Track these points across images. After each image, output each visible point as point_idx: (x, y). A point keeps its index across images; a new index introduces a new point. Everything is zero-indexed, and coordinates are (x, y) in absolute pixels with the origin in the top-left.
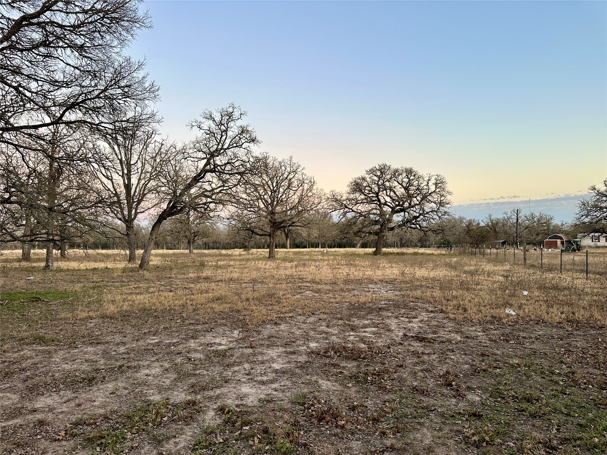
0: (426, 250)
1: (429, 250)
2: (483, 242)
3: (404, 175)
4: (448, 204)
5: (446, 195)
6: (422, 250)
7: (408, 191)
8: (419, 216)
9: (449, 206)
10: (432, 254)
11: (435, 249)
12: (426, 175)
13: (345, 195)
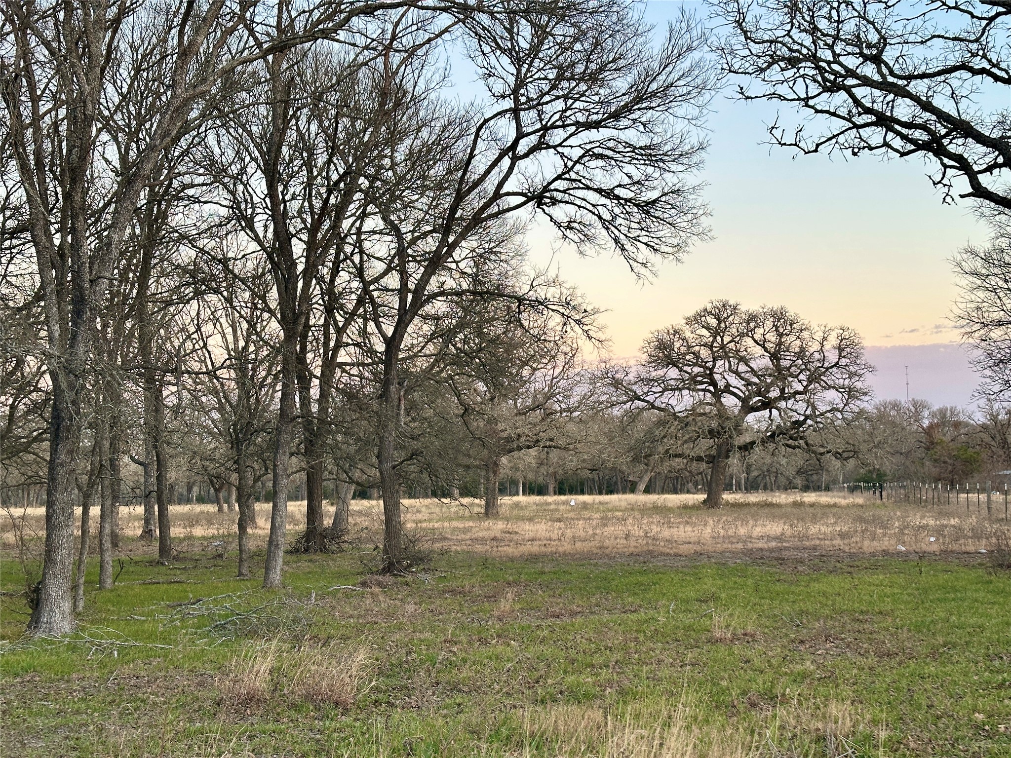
0: (820, 496)
1: (826, 496)
2: (967, 474)
3: (769, 324)
4: (865, 394)
5: (862, 372)
6: (810, 497)
7: (778, 359)
8: (805, 420)
9: (867, 398)
10: (835, 505)
11: (841, 494)
12: (817, 328)
13: (633, 369)
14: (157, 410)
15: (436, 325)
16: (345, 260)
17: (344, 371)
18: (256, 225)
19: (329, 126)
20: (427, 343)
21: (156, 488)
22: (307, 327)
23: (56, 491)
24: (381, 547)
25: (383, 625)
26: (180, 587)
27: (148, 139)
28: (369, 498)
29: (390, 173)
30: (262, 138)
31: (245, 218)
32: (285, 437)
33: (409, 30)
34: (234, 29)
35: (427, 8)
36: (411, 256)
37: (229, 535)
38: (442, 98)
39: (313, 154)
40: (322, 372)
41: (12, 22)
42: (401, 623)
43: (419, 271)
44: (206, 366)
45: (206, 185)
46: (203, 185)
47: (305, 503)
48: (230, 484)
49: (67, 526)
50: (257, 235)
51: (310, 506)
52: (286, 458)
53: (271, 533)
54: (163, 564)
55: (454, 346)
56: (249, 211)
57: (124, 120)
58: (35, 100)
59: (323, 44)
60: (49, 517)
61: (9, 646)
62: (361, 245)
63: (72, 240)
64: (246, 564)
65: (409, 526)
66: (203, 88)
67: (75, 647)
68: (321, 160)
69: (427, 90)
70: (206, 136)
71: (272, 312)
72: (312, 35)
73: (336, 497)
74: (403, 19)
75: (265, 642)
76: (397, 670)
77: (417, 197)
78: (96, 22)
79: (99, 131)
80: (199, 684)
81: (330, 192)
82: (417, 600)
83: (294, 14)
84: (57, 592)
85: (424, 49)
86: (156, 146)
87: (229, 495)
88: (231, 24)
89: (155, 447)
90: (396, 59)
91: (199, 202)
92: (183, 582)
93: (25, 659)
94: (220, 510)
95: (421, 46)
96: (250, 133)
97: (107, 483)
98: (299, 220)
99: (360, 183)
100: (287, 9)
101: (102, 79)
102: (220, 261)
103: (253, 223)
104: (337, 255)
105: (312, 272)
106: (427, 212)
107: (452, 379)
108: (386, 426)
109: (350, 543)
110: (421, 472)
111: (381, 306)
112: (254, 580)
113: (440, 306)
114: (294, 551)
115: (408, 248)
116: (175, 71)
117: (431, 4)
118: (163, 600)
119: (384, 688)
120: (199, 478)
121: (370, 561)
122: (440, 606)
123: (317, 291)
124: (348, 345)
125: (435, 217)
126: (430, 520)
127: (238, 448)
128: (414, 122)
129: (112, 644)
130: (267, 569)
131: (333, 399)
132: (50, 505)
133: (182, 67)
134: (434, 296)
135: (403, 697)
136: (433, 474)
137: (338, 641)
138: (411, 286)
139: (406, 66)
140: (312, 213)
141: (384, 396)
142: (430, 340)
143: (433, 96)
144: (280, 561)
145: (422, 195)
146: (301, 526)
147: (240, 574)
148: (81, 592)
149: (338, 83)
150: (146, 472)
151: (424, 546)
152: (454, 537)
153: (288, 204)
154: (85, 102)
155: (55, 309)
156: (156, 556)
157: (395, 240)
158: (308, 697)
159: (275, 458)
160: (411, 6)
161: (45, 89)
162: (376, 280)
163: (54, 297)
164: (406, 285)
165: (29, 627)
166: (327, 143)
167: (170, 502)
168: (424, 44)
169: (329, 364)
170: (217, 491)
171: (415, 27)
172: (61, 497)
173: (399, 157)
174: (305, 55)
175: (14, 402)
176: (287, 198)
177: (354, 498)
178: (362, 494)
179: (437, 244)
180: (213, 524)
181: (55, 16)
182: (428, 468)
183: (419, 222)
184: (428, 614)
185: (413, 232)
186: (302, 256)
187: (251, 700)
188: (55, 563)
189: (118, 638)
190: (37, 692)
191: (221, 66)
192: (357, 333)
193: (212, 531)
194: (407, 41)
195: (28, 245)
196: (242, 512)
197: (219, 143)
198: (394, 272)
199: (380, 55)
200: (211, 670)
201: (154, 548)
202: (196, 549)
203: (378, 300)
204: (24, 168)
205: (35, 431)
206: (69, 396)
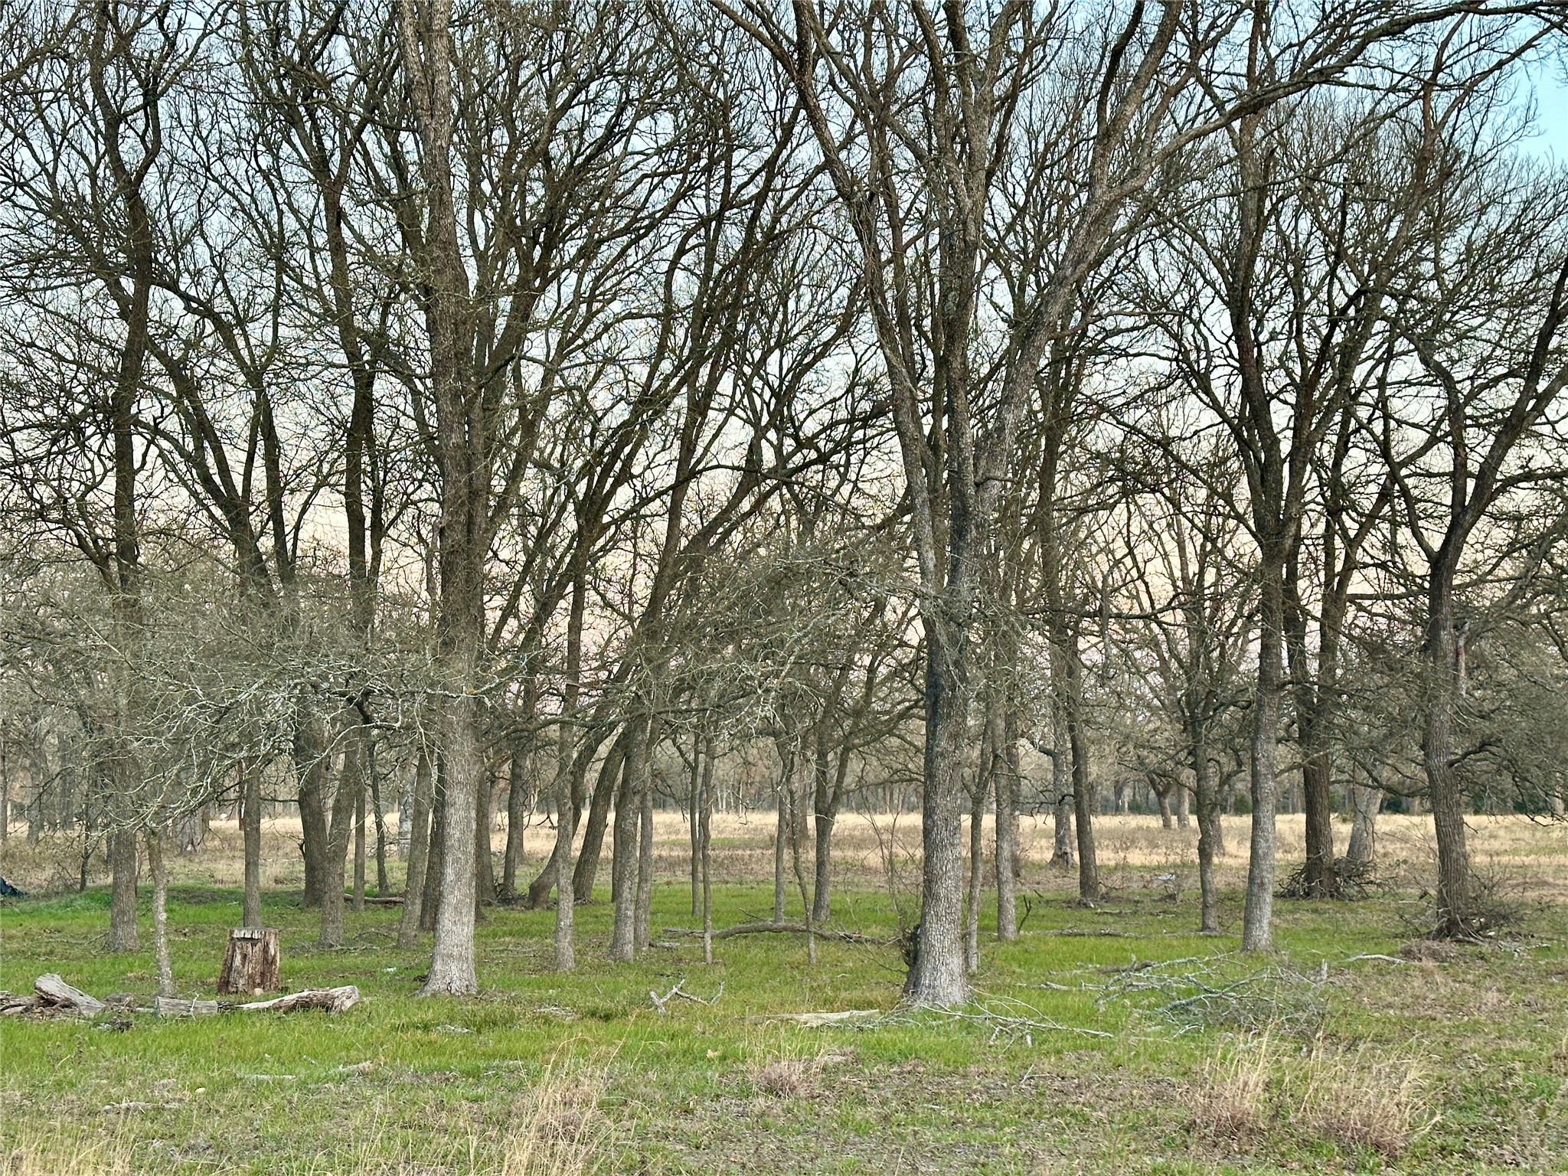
14: (1071, 673)
15: (1517, 529)
16: (1357, 431)
17: (1360, 608)
18: (1214, 384)
19: (1330, 220)
20: (1502, 558)
21: (1072, 790)
22: (1298, 539)
23: (936, 794)
24: (1433, 892)
25: (1446, 1022)
26: (1116, 943)
27: (1051, 268)
28: (1406, 811)
29: (1433, 286)
30: (1222, 250)
31: (1196, 374)
32: (1268, 714)
33: (1466, 52)
34: (1181, 86)
35: (1495, 11)
36: (1471, 417)
37: (1184, 865)
38: (1522, 156)
39: (1304, 266)
40: (1324, 610)
41: (865, 119)
42: (1476, 1022)
43: (1486, 443)
44: (1140, 604)
45: (1138, 328)
46: (1133, 329)
47: (1302, 817)
48: (1181, 785)
49: (952, 845)
50: (1214, 400)
51: (1310, 823)
52: (1271, 747)
53: (1252, 864)
54: (1086, 906)
55: (1550, 562)
56: (1203, 363)
57: (1018, 243)
58: (896, 226)
59: (1320, 92)
60: (927, 832)
61: (879, 1018)
62: (1385, 406)
63: (950, 424)
64: (1213, 912)
65: (1477, 860)
66: (1134, 183)
67: (970, 1025)
68: (1317, 272)
69: (1496, 145)
70: (1137, 255)
71: (1240, 519)
72: (1303, 81)
73: (1353, 810)
74: (1455, 36)
75: (1253, 1038)
76: (1476, 1099)
77: (1480, 320)
78: (978, 103)
79: (985, 264)
80: (1157, 1096)
81: (1333, 324)
82: (1502, 984)
83: (1274, 51)
84: (942, 942)
85: (1491, 80)
86: (1065, 278)
87: (1180, 803)
88: (1177, 79)
89: (1071, 729)
90: (1441, 102)
91: (1127, 355)
92: (1118, 935)
93: (904, 1040)
94: (1167, 824)
95: (1485, 75)
96: (1203, 242)
97: (1003, 782)
98: (1283, 373)
99: (1382, 306)
100: (1264, 46)
101: (987, 186)
102: (1159, 443)
103: (1208, 380)
104: (1345, 423)
105: (1306, 453)
106: (1497, 344)
107: (1549, 618)
108: (1436, 697)
109: (1379, 885)
110: (1499, 772)
111: (1420, 501)
112: (1227, 937)
113: (1523, 498)
114: (1287, 894)
115: (1466, 404)
116: (1093, 162)
117: (1503, 5)
118: (1091, 961)
119: (1455, 1127)
120: (1132, 775)
121: (1415, 916)
122: (1544, 997)
123: (1314, 481)
124: (1366, 566)
125: (1513, 352)
126: (1515, 852)
127: (1194, 731)
128: (1473, 199)
129: (1023, 1024)
130: (1248, 922)
131: (1344, 655)
132: (928, 815)
133: (1103, 156)
134: (1512, 481)
135: (1488, 1144)
136: (1520, 777)
137: (1369, 1045)
138: (1473, 467)
139: (1460, 110)
140: (1303, 359)
141: (1430, 646)
142: (1508, 554)
143: (1506, 154)
144: (1267, 910)
145: (1489, 316)
146: (1296, 854)
147: (1205, 927)
148: (974, 943)
149: (1346, 150)
150: (1056, 765)
151: (1509, 895)
152: (1560, 882)
153: (1264, 348)
154: (965, 223)
155: (928, 528)
156: (1077, 893)
157: (1443, 394)
158: (1330, 1131)
159: (1253, 748)
160: (1467, 12)
161: (910, 209)
162: (1412, 459)
163: (927, 511)
164: (1465, 465)
165: (906, 991)
166: (1326, 246)
167: (1093, 812)
168: (1491, 71)
169: (1335, 598)
170: (1161, 795)
171: (1474, 47)
172: (943, 803)
173: (1448, 259)
174: (1291, 113)
175: (872, 663)
176: (1262, 338)
177: (1380, 811)
178: (1394, 805)
179: (1517, 395)
180: (1157, 846)
181: (924, 101)
182: (1512, 764)
183: (1484, 361)
184: (1521, 1010)
185: (1471, 378)
186: (1288, 428)
187: (1236, 1127)
188: (938, 900)
189: (1031, 1016)
190: (923, 1088)
191: (1160, 147)
192: (1379, 545)
193: (1157, 858)
194: (1461, 71)
195: (886, 436)
196: (1204, 832)
197: (1156, 263)
198: (1441, 445)
199: (1415, 98)
200: (1172, 1075)
201: (1072, 883)
202: (1135, 885)
203: (1415, 492)
204: (883, 326)
205: (899, 703)
206: (950, 654)
